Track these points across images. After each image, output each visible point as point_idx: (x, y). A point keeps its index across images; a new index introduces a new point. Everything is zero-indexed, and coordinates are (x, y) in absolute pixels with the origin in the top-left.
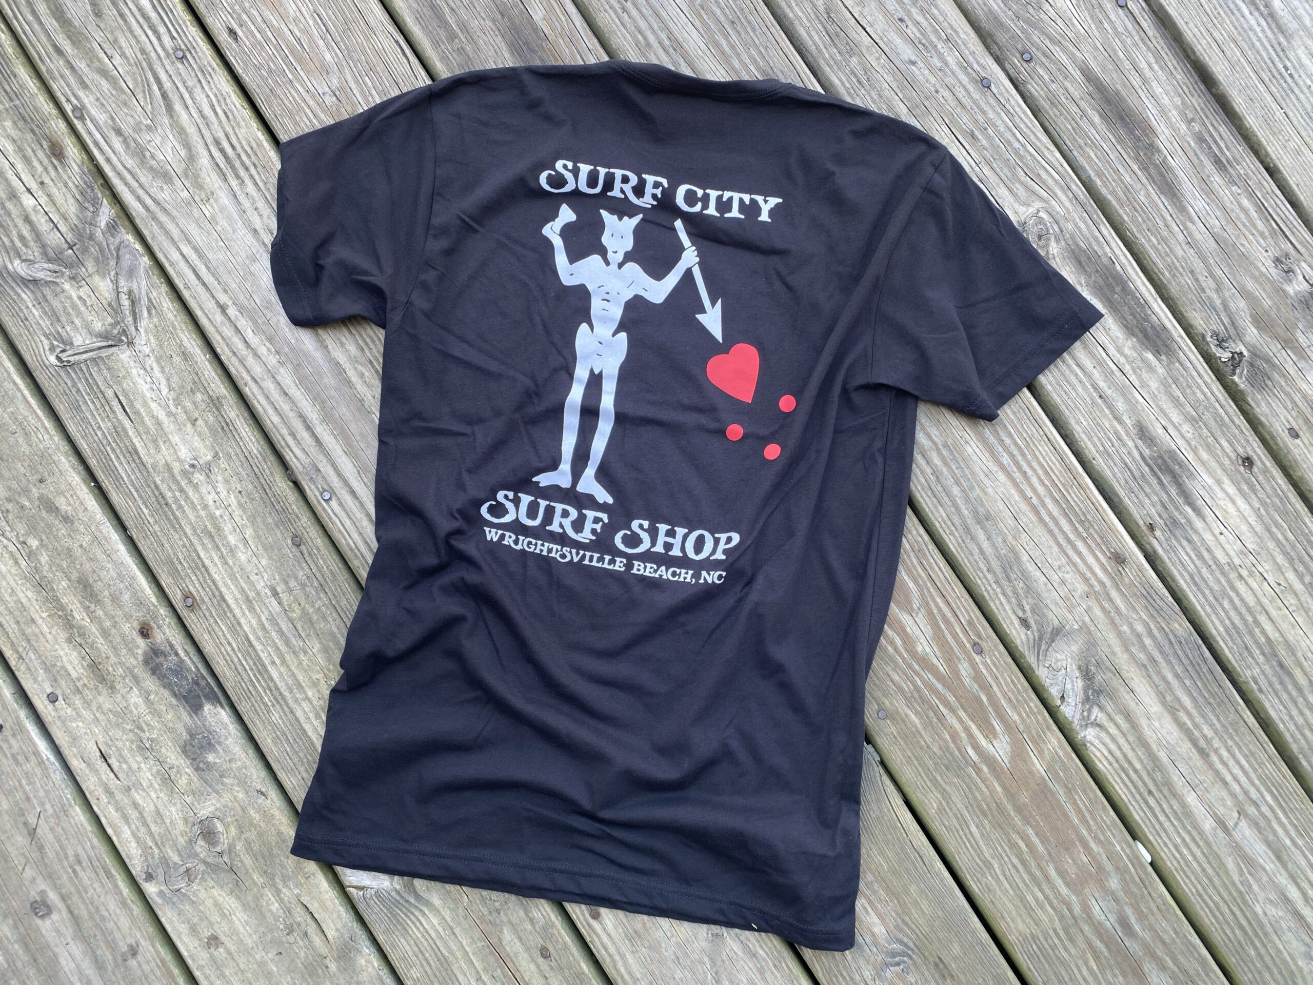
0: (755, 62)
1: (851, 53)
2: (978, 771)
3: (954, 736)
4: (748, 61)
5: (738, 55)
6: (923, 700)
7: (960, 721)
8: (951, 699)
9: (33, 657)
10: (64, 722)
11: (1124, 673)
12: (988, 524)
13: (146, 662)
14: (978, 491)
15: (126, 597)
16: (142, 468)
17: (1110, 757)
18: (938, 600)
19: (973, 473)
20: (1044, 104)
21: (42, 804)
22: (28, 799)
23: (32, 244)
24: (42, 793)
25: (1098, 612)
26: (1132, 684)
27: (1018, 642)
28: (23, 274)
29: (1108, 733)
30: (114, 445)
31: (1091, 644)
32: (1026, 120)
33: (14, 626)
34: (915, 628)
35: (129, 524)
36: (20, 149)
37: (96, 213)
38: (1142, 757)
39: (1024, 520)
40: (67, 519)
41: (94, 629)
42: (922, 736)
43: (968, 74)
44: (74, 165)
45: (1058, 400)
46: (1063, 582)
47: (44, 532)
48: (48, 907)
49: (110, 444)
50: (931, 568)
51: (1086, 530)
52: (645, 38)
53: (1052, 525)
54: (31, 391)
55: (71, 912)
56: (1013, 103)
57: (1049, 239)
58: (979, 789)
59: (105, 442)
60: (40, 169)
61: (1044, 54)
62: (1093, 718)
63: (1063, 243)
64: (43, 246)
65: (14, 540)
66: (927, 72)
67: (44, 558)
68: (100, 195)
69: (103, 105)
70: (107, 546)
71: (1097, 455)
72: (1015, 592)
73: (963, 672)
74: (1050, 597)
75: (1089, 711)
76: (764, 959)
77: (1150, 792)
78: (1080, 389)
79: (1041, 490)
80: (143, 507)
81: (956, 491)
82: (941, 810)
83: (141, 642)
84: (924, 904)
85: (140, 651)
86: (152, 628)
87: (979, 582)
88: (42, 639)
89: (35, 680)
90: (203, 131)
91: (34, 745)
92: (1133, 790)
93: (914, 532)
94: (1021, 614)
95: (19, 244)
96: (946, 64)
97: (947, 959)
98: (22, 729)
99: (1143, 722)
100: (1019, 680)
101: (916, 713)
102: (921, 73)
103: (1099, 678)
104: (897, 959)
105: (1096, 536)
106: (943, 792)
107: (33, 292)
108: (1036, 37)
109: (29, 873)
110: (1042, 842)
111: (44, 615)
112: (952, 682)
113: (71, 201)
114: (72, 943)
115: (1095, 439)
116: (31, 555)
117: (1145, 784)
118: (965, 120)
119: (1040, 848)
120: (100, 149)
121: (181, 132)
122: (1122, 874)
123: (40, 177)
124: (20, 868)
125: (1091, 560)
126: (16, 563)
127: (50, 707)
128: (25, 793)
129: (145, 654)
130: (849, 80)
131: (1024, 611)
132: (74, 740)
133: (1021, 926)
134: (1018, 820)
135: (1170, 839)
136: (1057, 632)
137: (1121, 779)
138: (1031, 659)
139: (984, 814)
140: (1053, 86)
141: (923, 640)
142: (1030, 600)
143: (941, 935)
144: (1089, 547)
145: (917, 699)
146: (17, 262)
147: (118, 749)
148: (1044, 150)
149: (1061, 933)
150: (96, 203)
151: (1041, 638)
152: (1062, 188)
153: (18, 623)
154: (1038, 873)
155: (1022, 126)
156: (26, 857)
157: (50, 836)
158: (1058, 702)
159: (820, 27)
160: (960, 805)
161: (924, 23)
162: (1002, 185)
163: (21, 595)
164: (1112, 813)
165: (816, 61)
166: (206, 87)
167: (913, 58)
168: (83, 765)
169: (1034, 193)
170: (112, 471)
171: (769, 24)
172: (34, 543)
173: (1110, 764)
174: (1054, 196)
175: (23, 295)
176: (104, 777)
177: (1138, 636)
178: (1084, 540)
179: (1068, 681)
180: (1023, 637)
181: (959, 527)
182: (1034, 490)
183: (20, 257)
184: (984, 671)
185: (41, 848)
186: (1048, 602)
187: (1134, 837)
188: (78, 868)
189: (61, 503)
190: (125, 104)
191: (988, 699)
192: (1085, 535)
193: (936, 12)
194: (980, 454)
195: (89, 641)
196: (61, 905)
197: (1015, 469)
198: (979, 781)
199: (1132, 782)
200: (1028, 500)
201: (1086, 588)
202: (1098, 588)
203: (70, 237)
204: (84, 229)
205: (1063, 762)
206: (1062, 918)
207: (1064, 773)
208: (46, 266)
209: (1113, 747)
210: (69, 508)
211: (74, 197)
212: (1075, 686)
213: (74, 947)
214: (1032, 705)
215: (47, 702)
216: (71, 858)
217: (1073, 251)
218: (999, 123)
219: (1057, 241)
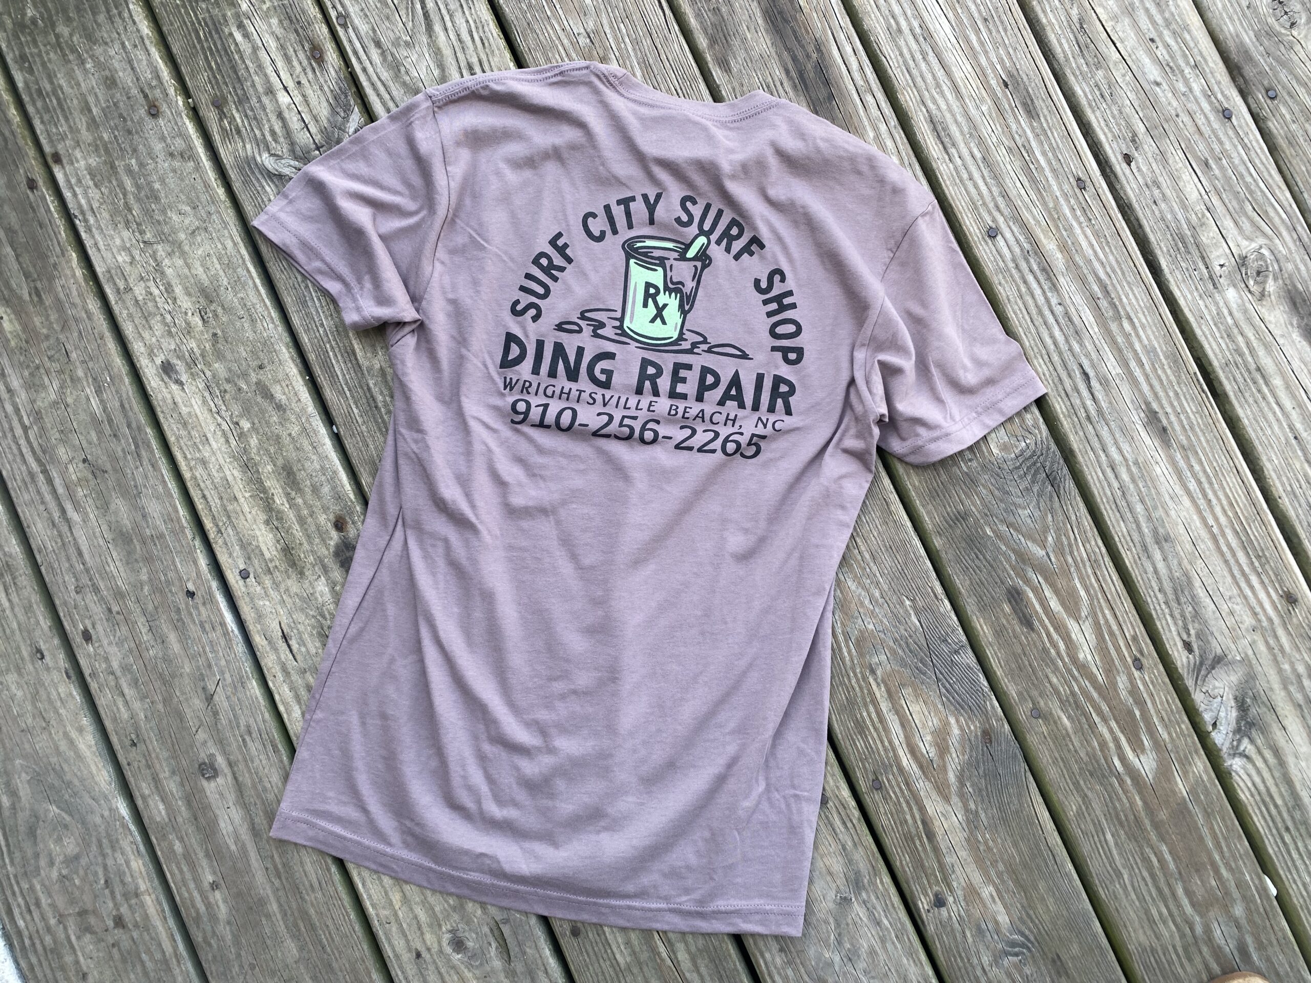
0: (1001, 61)
1: (1098, 66)
2: (1121, 782)
3: (1103, 745)
4: (995, 60)
5: (986, 53)
6: (1078, 705)
7: (1111, 731)
8: (1105, 708)
9: (231, 533)
10: (252, 599)
11: (1278, 710)
12: (1166, 546)
13: (337, 553)
14: (1161, 512)
15: (326, 490)
16: (357, 369)
17: (1253, 789)
18: (1107, 612)
19: (1158, 493)
20: (1282, 142)
21: (222, 673)
22: (210, 666)
23: (282, 140)
24: (223, 663)
25: (1262, 647)
26: (1286, 723)
27: (1179, 664)
28: (270, 167)
29: (1254, 765)
30: (333, 343)
31: (1251, 677)
32: (1262, 157)
33: (217, 501)
34: (1080, 636)
35: (338, 420)
36: (282, 47)
37: (346, 119)
38: (1285, 793)
39: (1201, 546)
40: (279, 407)
41: (291, 515)
42: (1071, 741)
43: (1211, 103)
44: (331, 69)
45: (1253, 435)
46: (1232, 613)
47: (257, 416)
48: (215, 770)
49: (329, 342)
50: (1104, 580)
51: (1262, 566)
52: (897, 23)
53: (1228, 556)
54: (262, 280)
55: (235, 778)
56: (1251, 137)
57: (1267, 276)
58: (1119, 800)
59: (325, 339)
60: (298, 69)
61: (1289, 93)
62: (1242, 748)
63: (1281, 282)
64: (292, 144)
65: (228, 419)
66: (1170, 95)
67: (254, 441)
68: (352, 102)
69: (366, 16)
70: (314, 439)
71: (1284, 495)
72: (1183, 616)
73: (1121, 685)
74: (1217, 626)
75: (1239, 741)
76: (887, 929)
77: (1287, 829)
78: (1276, 427)
79: (1223, 520)
80: (354, 407)
81: (1139, 508)
82: (1080, 814)
83: (334, 534)
84: (1050, 901)
85: (332, 543)
86: (347, 523)
87: (1149, 600)
88: (242, 517)
89: (230, 555)
90: (459, 55)
91: (222, 615)
92: (1271, 824)
93: (1093, 543)
94: (1185, 637)
95: (269, 138)
96: (1191, 90)
97: (1065, 957)
98: (212, 599)
99: (1290, 760)
100: (1174, 702)
101: (1069, 717)
102: (1164, 95)
103: (1253, 711)
104: (1017, 949)
105: (1271, 573)
106: (1085, 797)
107: (276, 186)
108: (1283, 75)
109: (201, 736)
110: (1174, 859)
111: (247, 495)
112: (1108, 692)
113: (325, 104)
114: (233, 807)
115: (1284, 479)
116: (242, 436)
117: (1283, 821)
118: (1201, 148)
119: (1172, 866)
120: (358, 58)
121: (437, 53)
122: (1247, 903)
123: (298, 77)
124: (194, 730)
125: (1262, 595)
126: (227, 441)
127: (241, 582)
128: (208, 659)
129: (337, 546)
130: (1092, 92)
131: (1189, 635)
132: (260, 617)
133: (1142, 938)
134: (1153, 836)
135: (1300, 877)
136: (1219, 660)
137: (1261, 812)
138: (1189, 683)
139: (1121, 824)
140: (1294, 127)
141: (1086, 648)
142: (1196, 625)
143: (1062, 933)
144: (1262, 582)
145: (1072, 703)
146: (265, 155)
147: (299, 633)
148: (1275, 187)
149: (1180, 950)
150: (348, 110)
151: (1201, 664)
152: (1287, 228)
153: (221, 498)
154: (1166, 890)
155: (1257, 161)
156: (201, 720)
157: (226, 704)
158: (1210, 728)
159: (1072, 36)
160: (1098, 812)
161: (1175, 47)
162: (1228, 217)
163: (228, 473)
164: (1246, 843)
165: (1061, 68)
166: (467, 12)
167: (1159, 79)
168: (265, 642)
169: (1259, 228)
170: (328, 367)
171: (1021, 27)
172: (246, 425)
173: (1252, 796)
174: (1279, 235)
175: (267, 188)
176: (283, 656)
177: (1299, 676)
178: (1259, 575)
179: (1223, 709)
180: (1185, 660)
181: (1138, 545)
182: (1216, 519)
183: (269, 150)
184: (1141, 687)
185: (216, 714)
186: (1214, 629)
187: (1266, 871)
188: (247, 738)
189: (278, 393)
190: (388, 18)
191: (1141, 715)
192: (1260, 570)
193: (1188, 37)
194: (1168, 477)
195: (286, 525)
196: (227, 770)
197: (1200, 496)
198: (1120, 792)
199: (1271, 816)
200: (1209, 528)
201: (1254, 622)
202: (1265, 623)
203: (318, 138)
204: (333, 133)
205: (1205, 786)
206: (1183, 936)
207: (1206, 797)
208: (292, 163)
209: (1257, 780)
210: (284, 397)
211: (328, 101)
212: (1229, 716)
213: (234, 811)
214: (1183, 726)
215: (239, 578)
216: (242, 728)
217: (1289, 291)
218: (1234, 155)
219: (1275, 279)
